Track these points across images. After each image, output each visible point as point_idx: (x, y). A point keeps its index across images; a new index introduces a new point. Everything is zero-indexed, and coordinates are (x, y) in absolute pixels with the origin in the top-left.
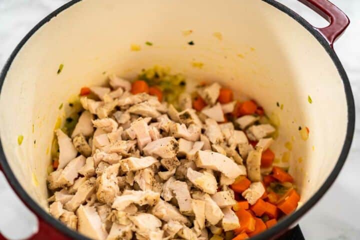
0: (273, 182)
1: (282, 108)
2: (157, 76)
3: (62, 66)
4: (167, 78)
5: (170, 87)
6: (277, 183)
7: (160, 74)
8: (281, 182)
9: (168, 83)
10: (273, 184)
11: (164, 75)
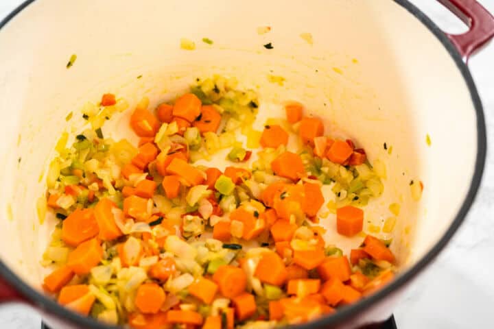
0: (363, 258)
1: (389, 153)
2: (216, 90)
3: (74, 58)
4: (231, 95)
5: (234, 108)
6: (369, 261)
7: (221, 88)
8: (375, 260)
9: (232, 102)
10: (363, 262)
11: (227, 90)
